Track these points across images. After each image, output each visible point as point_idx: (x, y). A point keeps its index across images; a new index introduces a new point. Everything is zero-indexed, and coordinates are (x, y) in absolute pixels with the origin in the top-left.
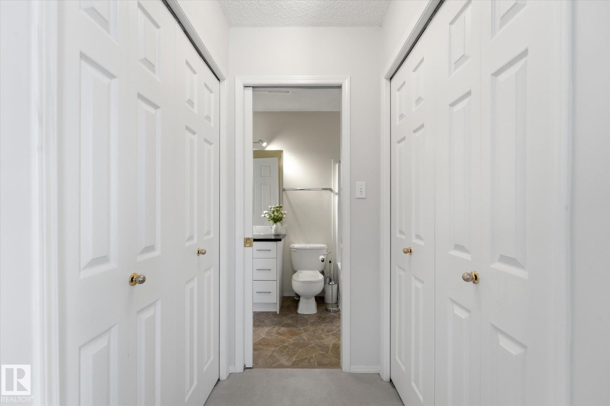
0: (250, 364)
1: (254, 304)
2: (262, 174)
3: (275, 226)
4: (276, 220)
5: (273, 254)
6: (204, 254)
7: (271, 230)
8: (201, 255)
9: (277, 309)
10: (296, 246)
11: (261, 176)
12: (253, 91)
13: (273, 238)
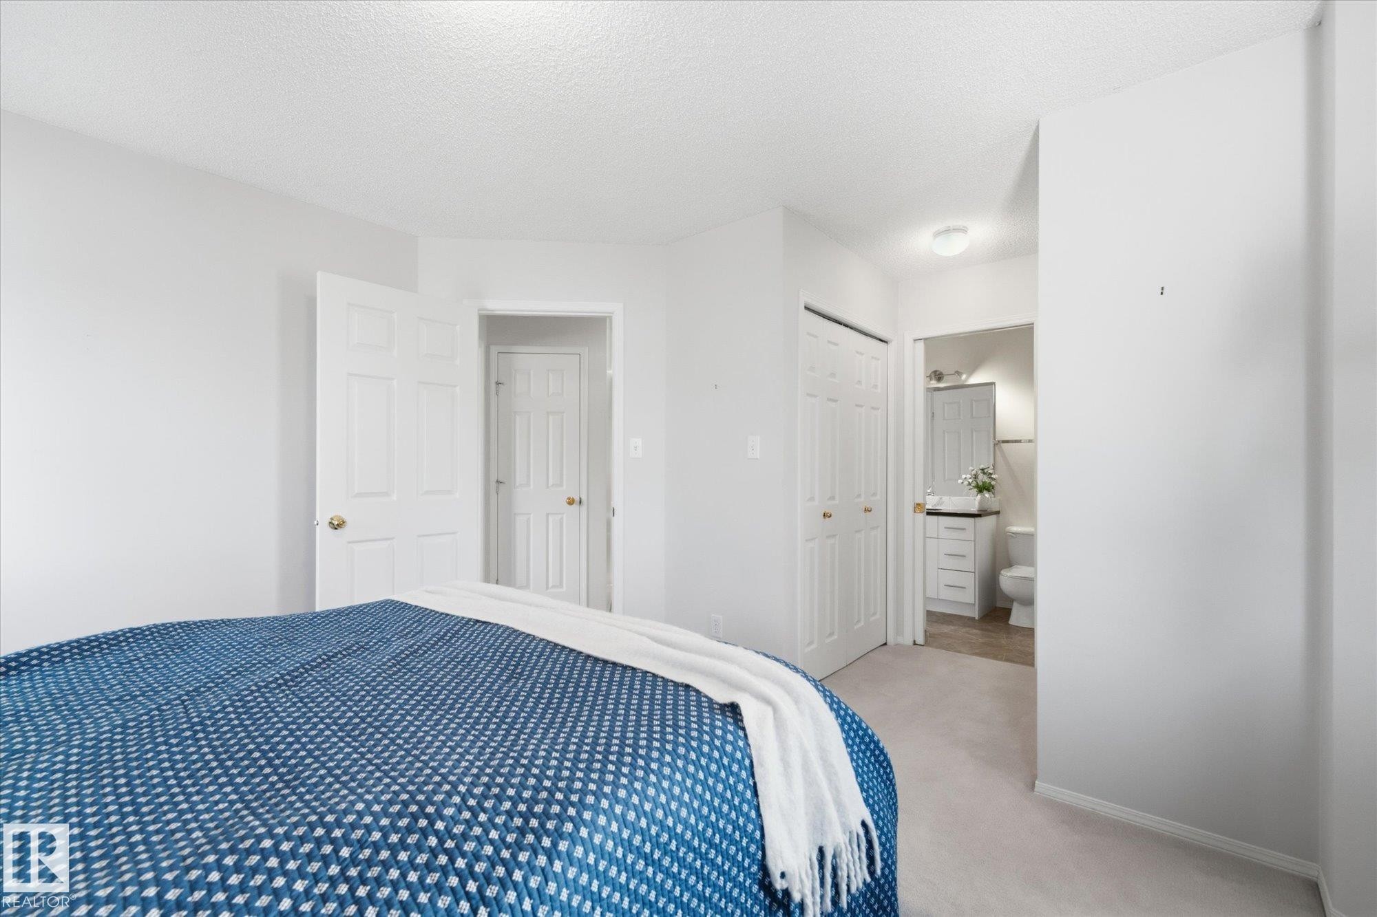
0: (921, 640)
1: (927, 599)
2: (946, 415)
3: (979, 496)
4: (981, 488)
5: (969, 535)
6: (870, 511)
7: (973, 502)
8: (868, 513)
9: (975, 613)
10: (1014, 529)
11: (944, 419)
12: (925, 343)
13: (976, 513)
